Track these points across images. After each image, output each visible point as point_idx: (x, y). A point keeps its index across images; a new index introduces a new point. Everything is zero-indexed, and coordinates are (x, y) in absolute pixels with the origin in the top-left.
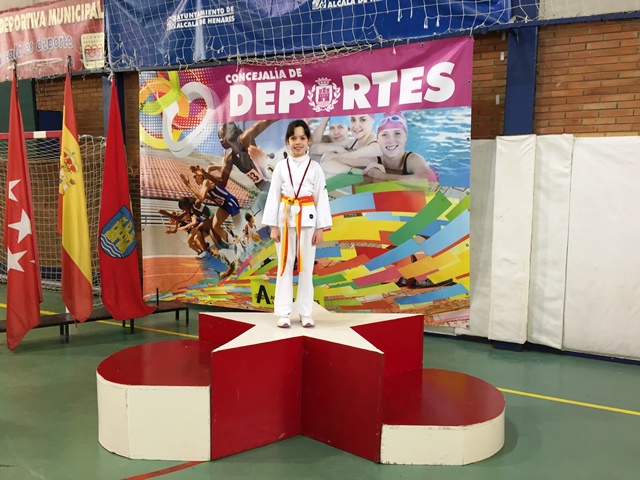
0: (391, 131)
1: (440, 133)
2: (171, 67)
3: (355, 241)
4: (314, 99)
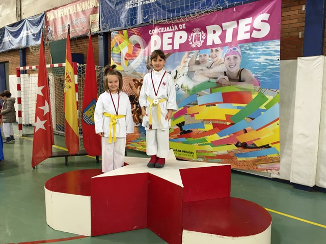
0: (232, 57)
1: (261, 56)
2: (124, 28)
3: (212, 120)
4: (192, 41)
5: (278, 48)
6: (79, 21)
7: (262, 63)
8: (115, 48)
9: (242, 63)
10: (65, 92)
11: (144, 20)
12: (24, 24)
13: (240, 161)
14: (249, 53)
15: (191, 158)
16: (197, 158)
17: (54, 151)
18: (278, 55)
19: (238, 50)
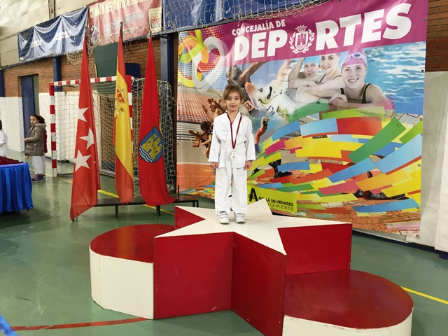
0: (353, 67)
1: (397, 66)
2: (197, 27)
3: (321, 158)
4: (294, 44)
5: (423, 54)
6: (134, 17)
7: (398, 77)
8: (184, 55)
9: (368, 76)
10: (115, 116)
11: (226, 15)
12: (59, 22)
13: (361, 218)
14: (378, 62)
15: (290, 211)
16: (298, 211)
17: (99, 198)
18: (422, 64)
19: (363, 56)
